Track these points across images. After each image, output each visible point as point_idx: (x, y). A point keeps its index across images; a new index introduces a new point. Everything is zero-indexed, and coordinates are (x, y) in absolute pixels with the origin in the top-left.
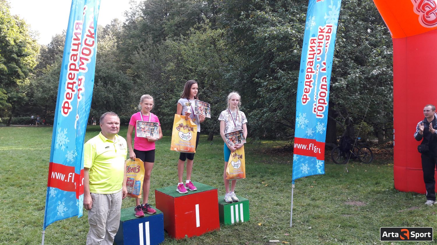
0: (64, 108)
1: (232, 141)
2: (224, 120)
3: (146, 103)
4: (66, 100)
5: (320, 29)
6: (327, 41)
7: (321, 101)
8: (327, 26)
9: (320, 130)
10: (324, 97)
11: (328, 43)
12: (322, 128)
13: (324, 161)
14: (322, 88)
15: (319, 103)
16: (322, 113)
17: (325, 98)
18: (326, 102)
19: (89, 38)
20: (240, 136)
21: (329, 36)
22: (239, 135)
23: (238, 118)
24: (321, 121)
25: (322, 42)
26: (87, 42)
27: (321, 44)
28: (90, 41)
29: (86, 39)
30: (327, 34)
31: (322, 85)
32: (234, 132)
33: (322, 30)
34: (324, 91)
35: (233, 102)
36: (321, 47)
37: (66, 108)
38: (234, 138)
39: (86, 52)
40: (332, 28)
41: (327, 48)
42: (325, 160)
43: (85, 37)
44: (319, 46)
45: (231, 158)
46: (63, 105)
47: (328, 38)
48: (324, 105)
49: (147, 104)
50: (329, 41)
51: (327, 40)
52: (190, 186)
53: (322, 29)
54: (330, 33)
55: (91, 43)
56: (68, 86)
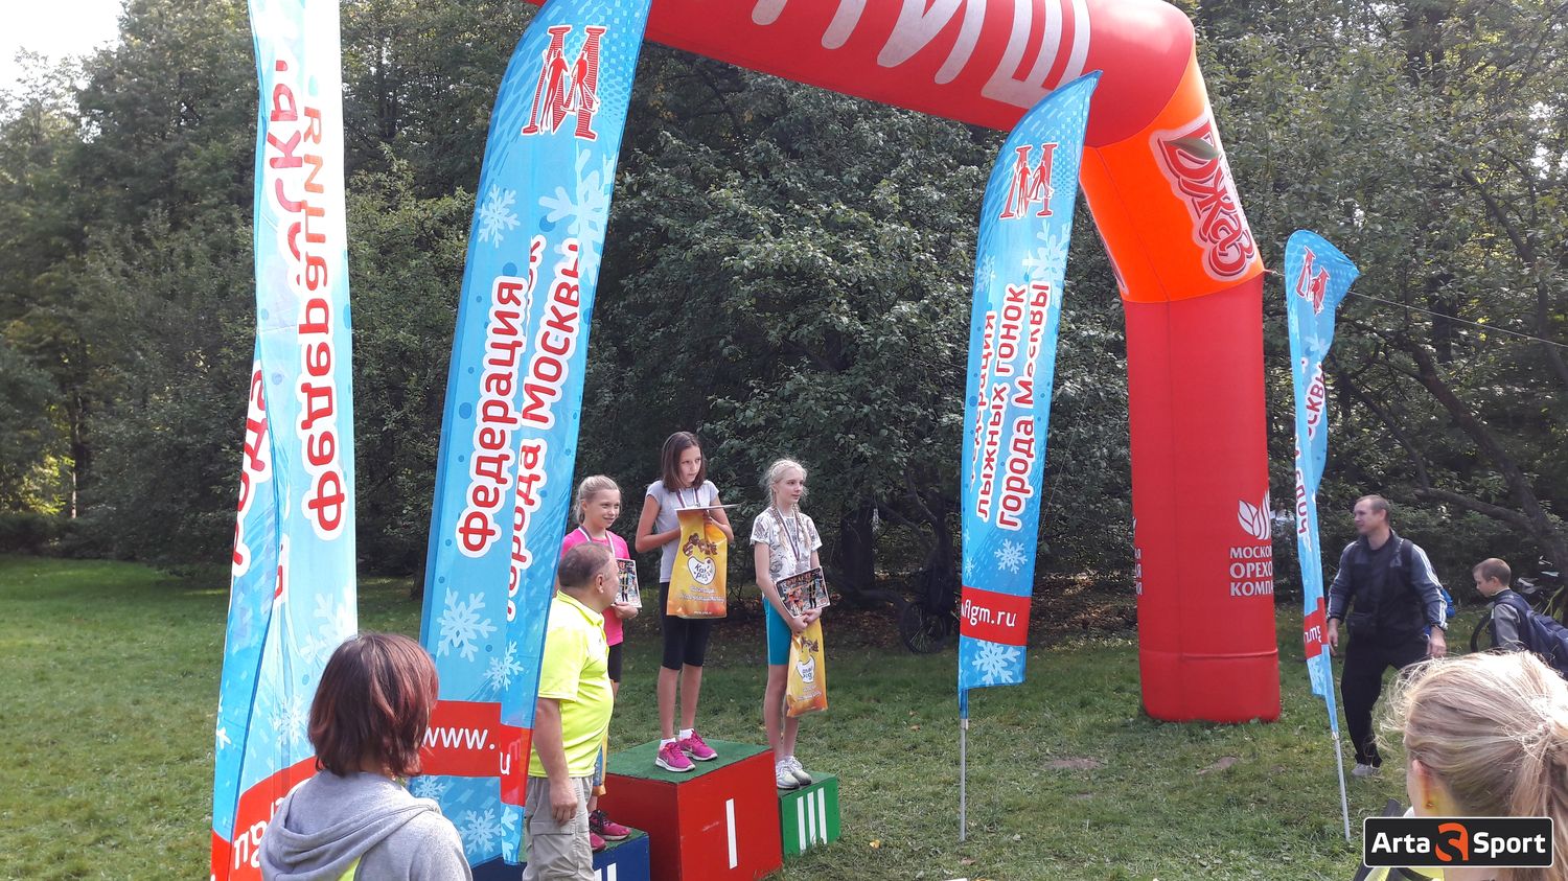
0: (467, 531)
1: (796, 601)
2: (768, 540)
3: (605, 501)
4: (473, 508)
5: (1011, 290)
6: (1034, 327)
7: (1014, 484)
8: (1035, 287)
9: (1013, 562)
10: (1022, 472)
11: (1038, 331)
12: (1016, 557)
13: (1024, 648)
14: (1016, 449)
15: (1007, 489)
16: (1017, 517)
17: (1024, 477)
18: (1027, 487)
19: (554, 331)
20: (814, 585)
21: (1040, 313)
22: (813, 583)
23: (801, 535)
24: (1015, 538)
25: (1016, 328)
26: (550, 342)
27: (1013, 332)
28: (557, 338)
29: (547, 334)
30: (1036, 309)
31: (1017, 441)
32: (800, 575)
33: (1016, 295)
34: (1023, 456)
35: (792, 488)
36: (1014, 338)
37: (476, 531)
38: (800, 591)
39: (546, 369)
40: (1048, 292)
41: (1037, 344)
42: (1030, 646)
43: (544, 328)
44: (1007, 336)
45: (795, 654)
46: (461, 523)
47: (1037, 318)
48: (1022, 496)
49: (607, 505)
50: (1042, 327)
51: (1033, 322)
52: (696, 746)
53: (1017, 290)
54: (1043, 305)
55: (560, 345)
56: (479, 466)
